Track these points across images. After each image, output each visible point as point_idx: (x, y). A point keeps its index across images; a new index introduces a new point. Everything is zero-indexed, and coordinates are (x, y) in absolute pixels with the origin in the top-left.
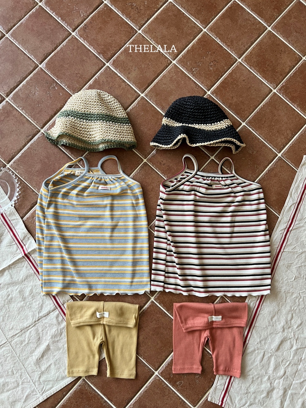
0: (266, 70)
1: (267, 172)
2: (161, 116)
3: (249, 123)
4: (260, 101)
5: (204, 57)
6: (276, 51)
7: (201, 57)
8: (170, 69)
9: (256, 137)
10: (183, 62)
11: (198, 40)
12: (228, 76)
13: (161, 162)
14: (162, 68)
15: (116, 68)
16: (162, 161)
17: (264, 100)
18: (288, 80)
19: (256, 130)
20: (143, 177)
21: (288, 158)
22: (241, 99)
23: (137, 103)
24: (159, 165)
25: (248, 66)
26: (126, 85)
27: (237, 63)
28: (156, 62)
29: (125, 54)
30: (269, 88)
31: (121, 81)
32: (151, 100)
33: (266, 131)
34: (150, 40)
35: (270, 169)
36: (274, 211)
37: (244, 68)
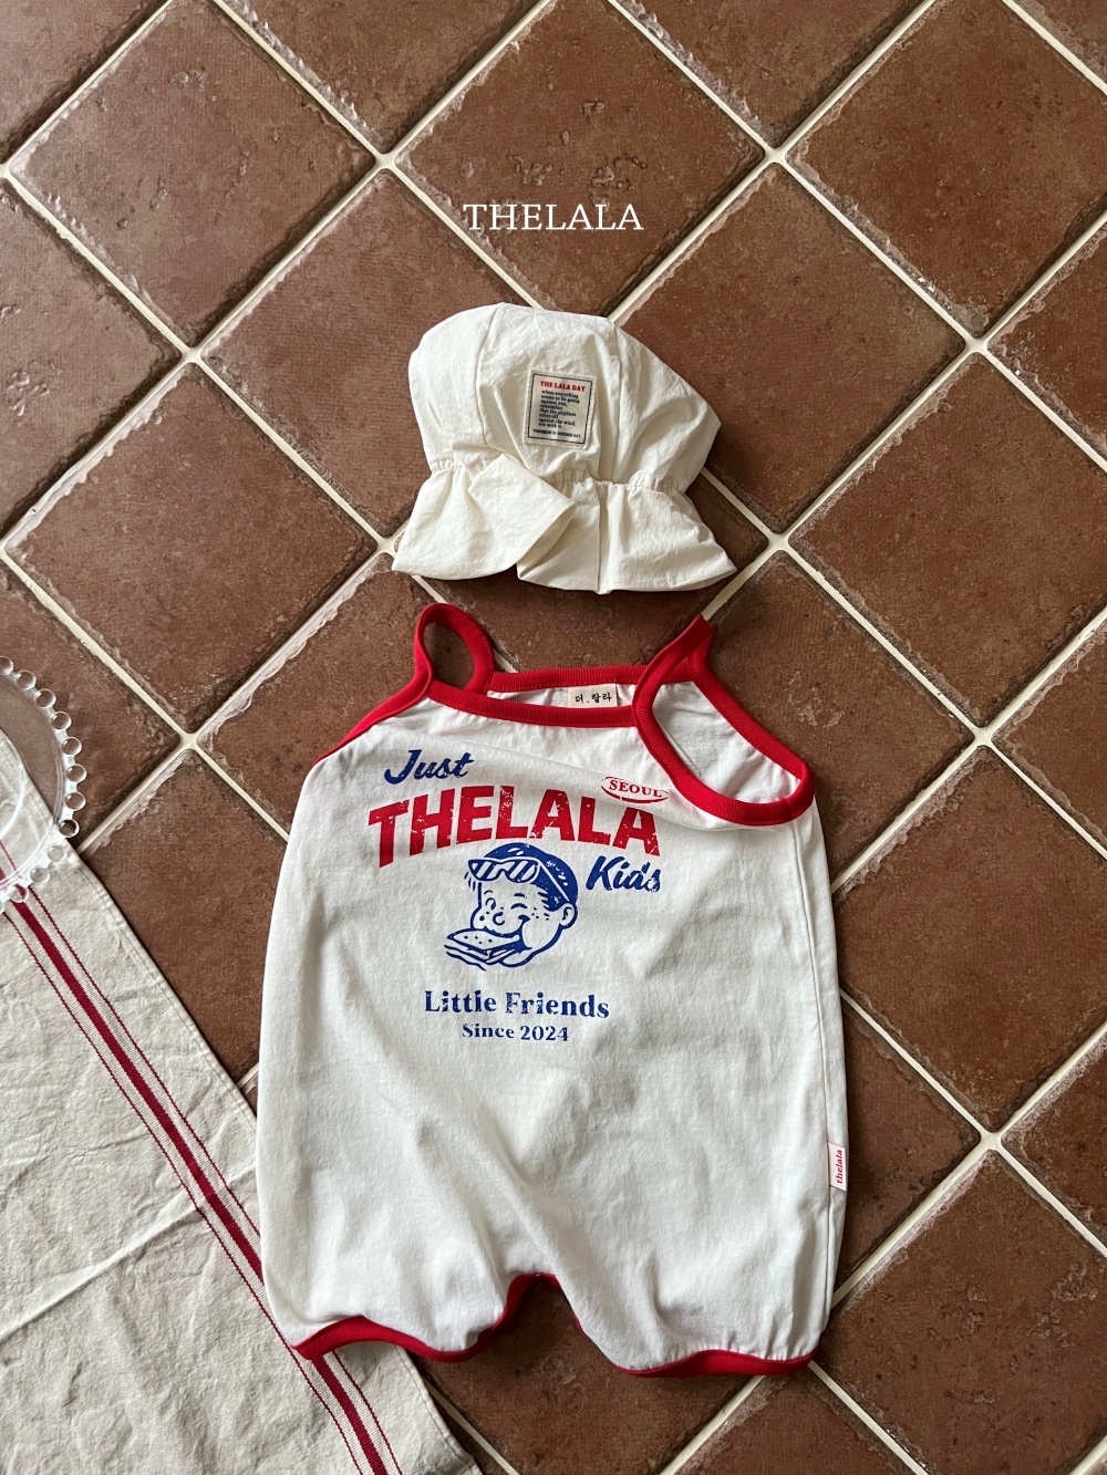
0: (933, 216)
1: (905, 839)
2: (291, 482)
3: (813, 542)
4: (887, 407)
5: (566, 136)
6: (1000, 103)
7: (548, 133)
8: (358, 201)
9: (847, 624)
10: (438, 161)
11: (533, 31)
12: (700, 252)
13: (282, 753)
14: (313, 199)
15: (46, 193)
16: (289, 751)
17: (910, 400)
18: (1065, 285)
19: (850, 586)
20: (172, 838)
21: (1033, 760)
22: (771, 393)
23: (155, 405)
24: (266, 773)
25: (824, 192)
26: (101, 297)
27: (761, 176)
28: (280, 159)
29: (102, 110)
30: (948, 326)
31: (71, 270)
32: (240, 384)
33: (909, 593)
34: (254, 25)
35: (920, 819)
36: (930, 1072)
37: (799, 204)
